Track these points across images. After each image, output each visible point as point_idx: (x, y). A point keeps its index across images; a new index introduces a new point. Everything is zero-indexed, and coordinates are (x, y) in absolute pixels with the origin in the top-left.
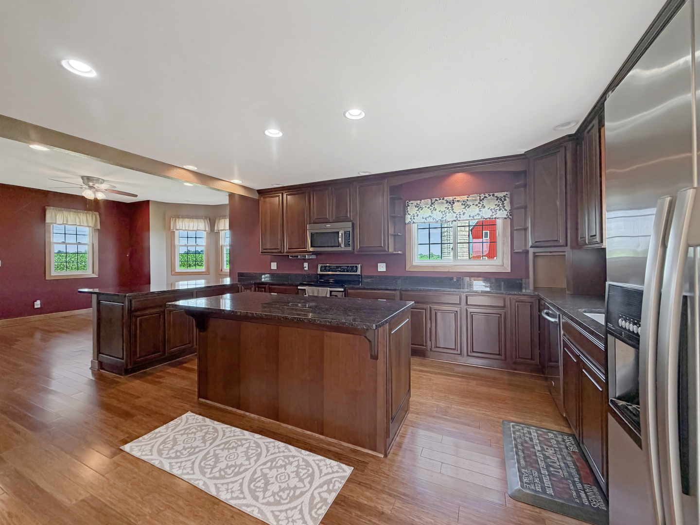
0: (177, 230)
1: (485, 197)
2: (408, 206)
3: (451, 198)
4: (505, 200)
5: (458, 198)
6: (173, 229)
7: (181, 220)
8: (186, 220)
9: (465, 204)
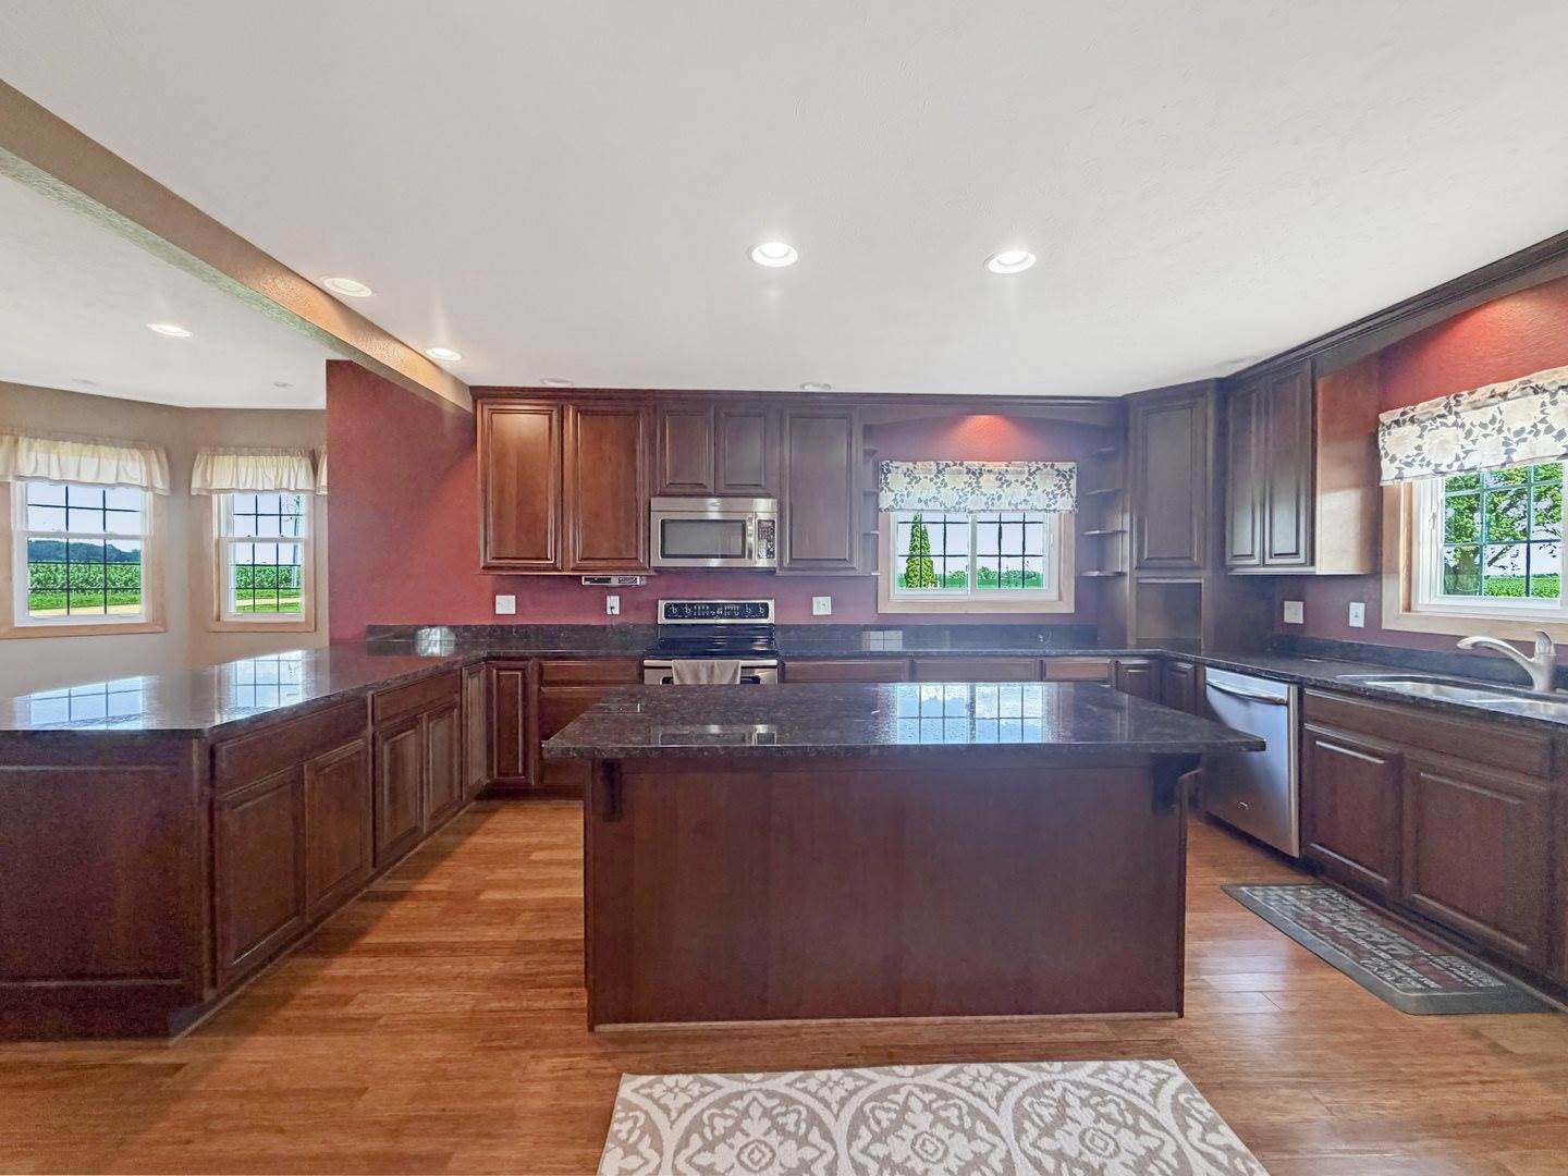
0: (20, 478)
1: (1039, 469)
2: (889, 471)
3: (975, 465)
4: (1071, 477)
5: (990, 466)
7: (39, 445)
8: (66, 447)
9: (1001, 479)
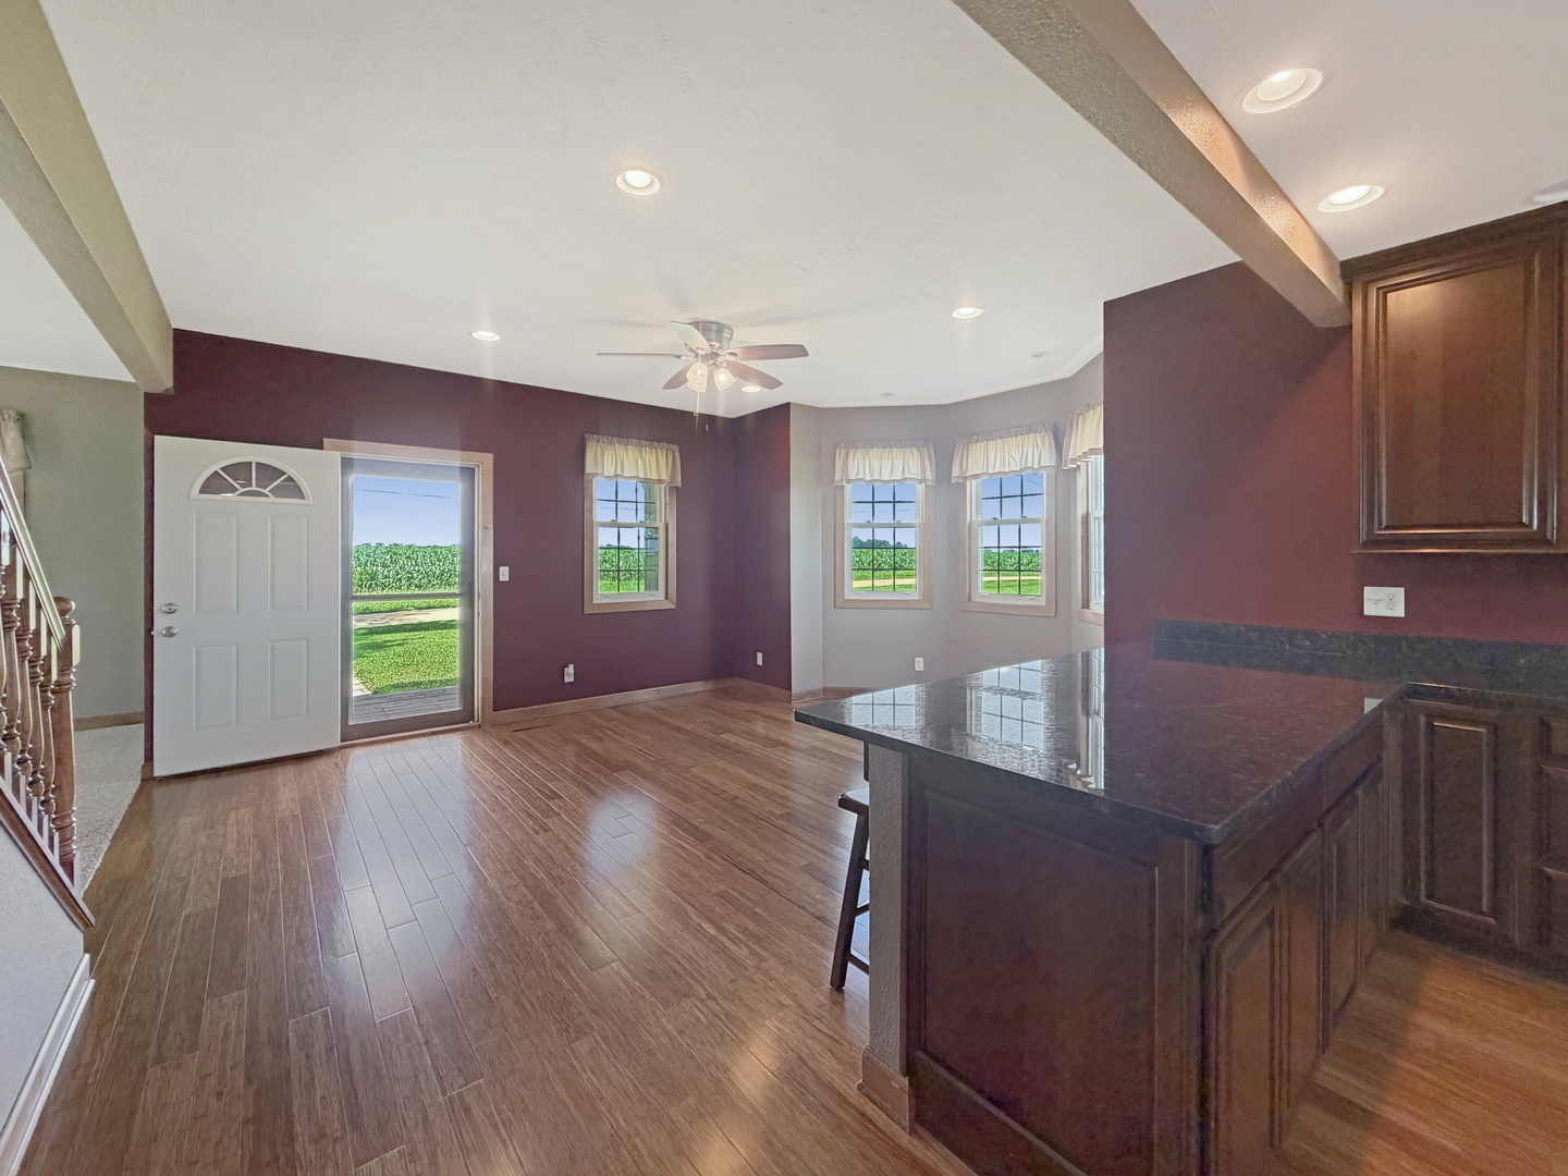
0: (849, 481)
6: (842, 480)
7: (859, 453)
8: (874, 453)
